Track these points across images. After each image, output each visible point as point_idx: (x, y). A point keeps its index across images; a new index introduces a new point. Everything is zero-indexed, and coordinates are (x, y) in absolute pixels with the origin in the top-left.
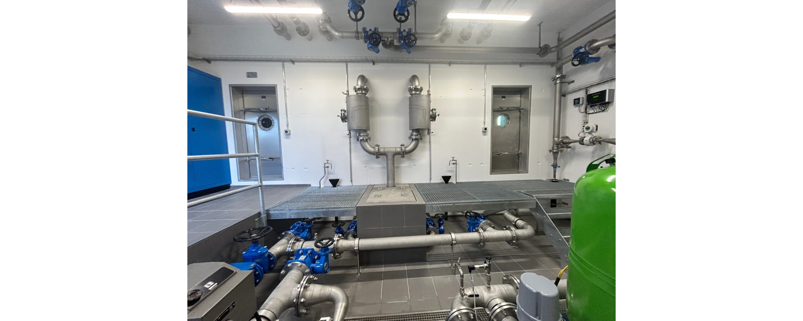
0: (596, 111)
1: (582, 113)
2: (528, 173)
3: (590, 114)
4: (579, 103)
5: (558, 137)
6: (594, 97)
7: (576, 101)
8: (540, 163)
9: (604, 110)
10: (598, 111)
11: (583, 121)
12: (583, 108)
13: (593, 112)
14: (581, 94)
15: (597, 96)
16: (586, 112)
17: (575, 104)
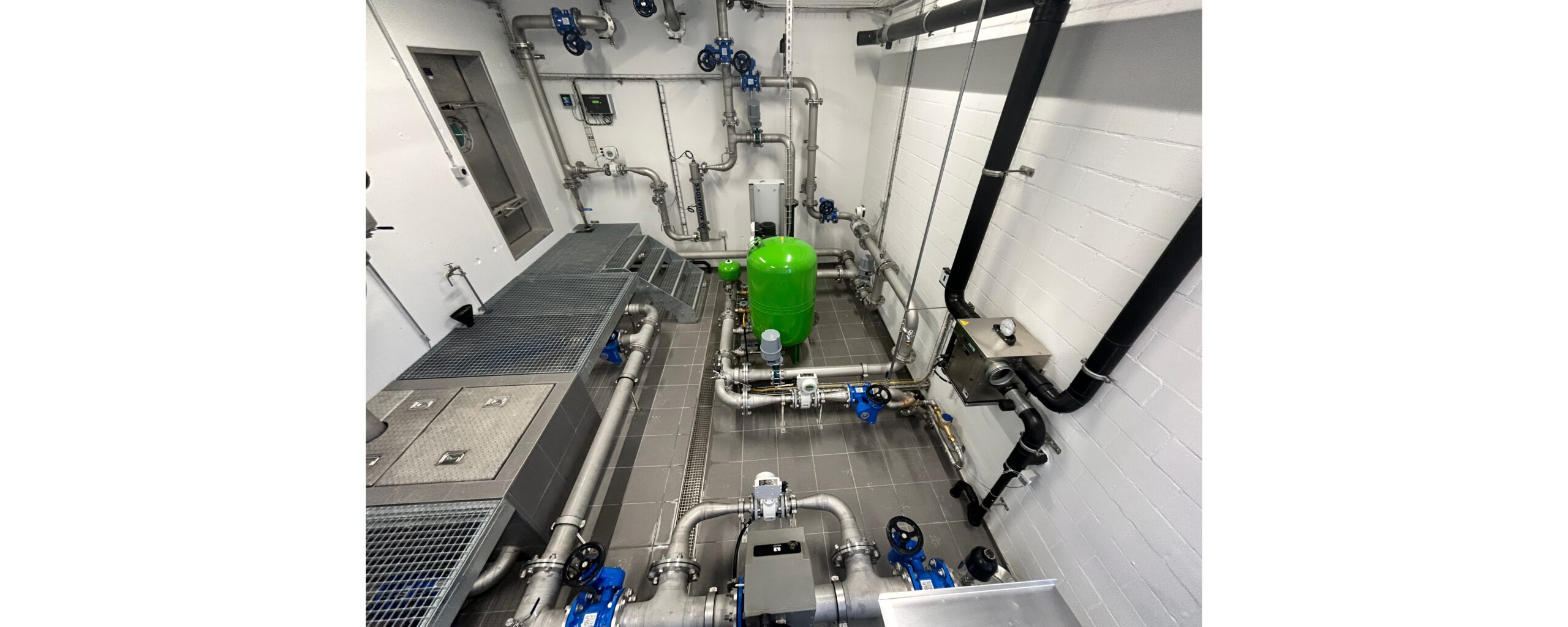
1: (580, 120)
3: (592, 124)
4: (570, 103)
5: (569, 166)
6: (594, 102)
7: (564, 97)
9: (610, 122)
10: (602, 123)
11: (587, 134)
12: (578, 111)
13: (596, 123)
14: (568, 89)
15: (597, 102)
16: (586, 121)
17: (565, 104)
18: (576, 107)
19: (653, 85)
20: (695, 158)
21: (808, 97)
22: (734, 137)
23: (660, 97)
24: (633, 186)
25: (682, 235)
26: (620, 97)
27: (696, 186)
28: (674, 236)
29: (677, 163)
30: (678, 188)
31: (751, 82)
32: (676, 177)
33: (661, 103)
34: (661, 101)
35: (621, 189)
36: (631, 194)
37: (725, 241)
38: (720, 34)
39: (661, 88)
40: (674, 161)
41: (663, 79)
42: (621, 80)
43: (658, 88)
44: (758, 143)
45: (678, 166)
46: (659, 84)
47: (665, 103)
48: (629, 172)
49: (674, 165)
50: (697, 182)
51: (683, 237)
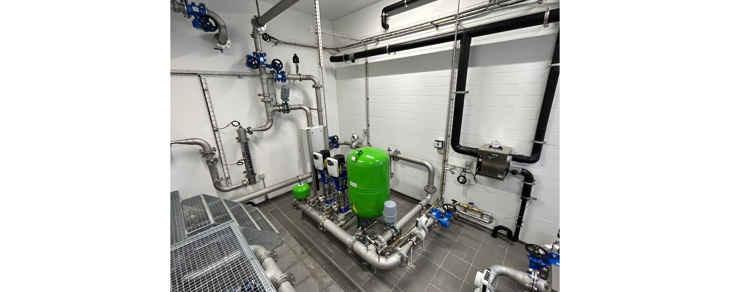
19: (196, 79)
20: (242, 125)
21: (314, 84)
22: (271, 109)
23: (203, 87)
25: (231, 186)
27: (245, 144)
28: (224, 189)
29: (220, 133)
30: (221, 151)
31: (280, 76)
32: (219, 143)
33: (204, 90)
34: (203, 89)
37: (264, 181)
38: (257, 50)
39: (203, 80)
40: (217, 131)
41: (203, 74)
43: (200, 80)
44: (288, 111)
45: (221, 134)
46: (201, 77)
47: (207, 90)
49: (217, 134)
50: (245, 141)
51: (233, 187)
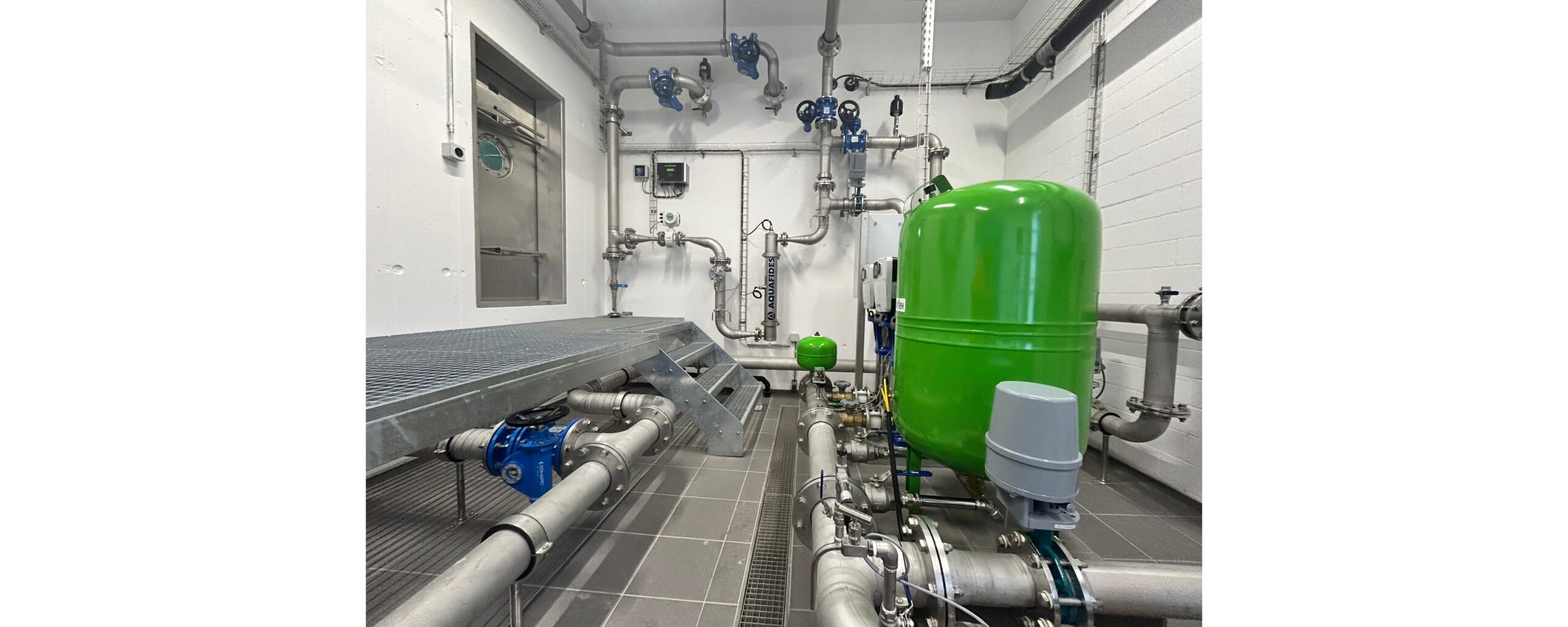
0: (667, 195)
1: (648, 193)
2: (565, 303)
3: (659, 197)
4: (643, 174)
5: (618, 229)
6: (668, 170)
7: (638, 169)
8: (584, 283)
9: (680, 194)
10: (671, 196)
11: (651, 207)
12: (648, 185)
13: (664, 196)
14: (645, 161)
15: (672, 170)
16: (654, 194)
17: (636, 175)
18: (648, 178)
19: (737, 159)
20: (775, 228)
22: (827, 203)
23: (742, 169)
24: (688, 268)
25: (738, 331)
26: (696, 169)
27: (770, 264)
28: (728, 331)
29: (749, 244)
30: (744, 273)
31: (855, 141)
32: (744, 259)
33: (742, 176)
34: (743, 174)
35: (671, 273)
36: (683, 278)
38: (823, 94)
39: (745, 160)
40: (746, 235)
41: (749, 151)
42: (703, 153)
43: (743, 160)
44: (857, 210)
46: (745, 157)
47: (746, 176)
48: (688, 243)
49: (744, 245)
50: (772, 255)
51: (739, 333)
